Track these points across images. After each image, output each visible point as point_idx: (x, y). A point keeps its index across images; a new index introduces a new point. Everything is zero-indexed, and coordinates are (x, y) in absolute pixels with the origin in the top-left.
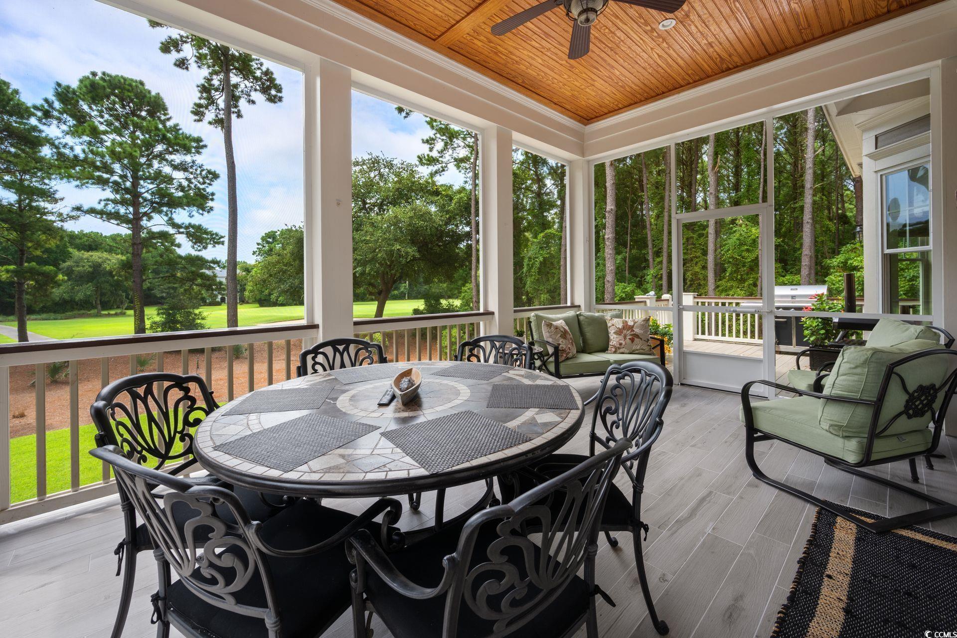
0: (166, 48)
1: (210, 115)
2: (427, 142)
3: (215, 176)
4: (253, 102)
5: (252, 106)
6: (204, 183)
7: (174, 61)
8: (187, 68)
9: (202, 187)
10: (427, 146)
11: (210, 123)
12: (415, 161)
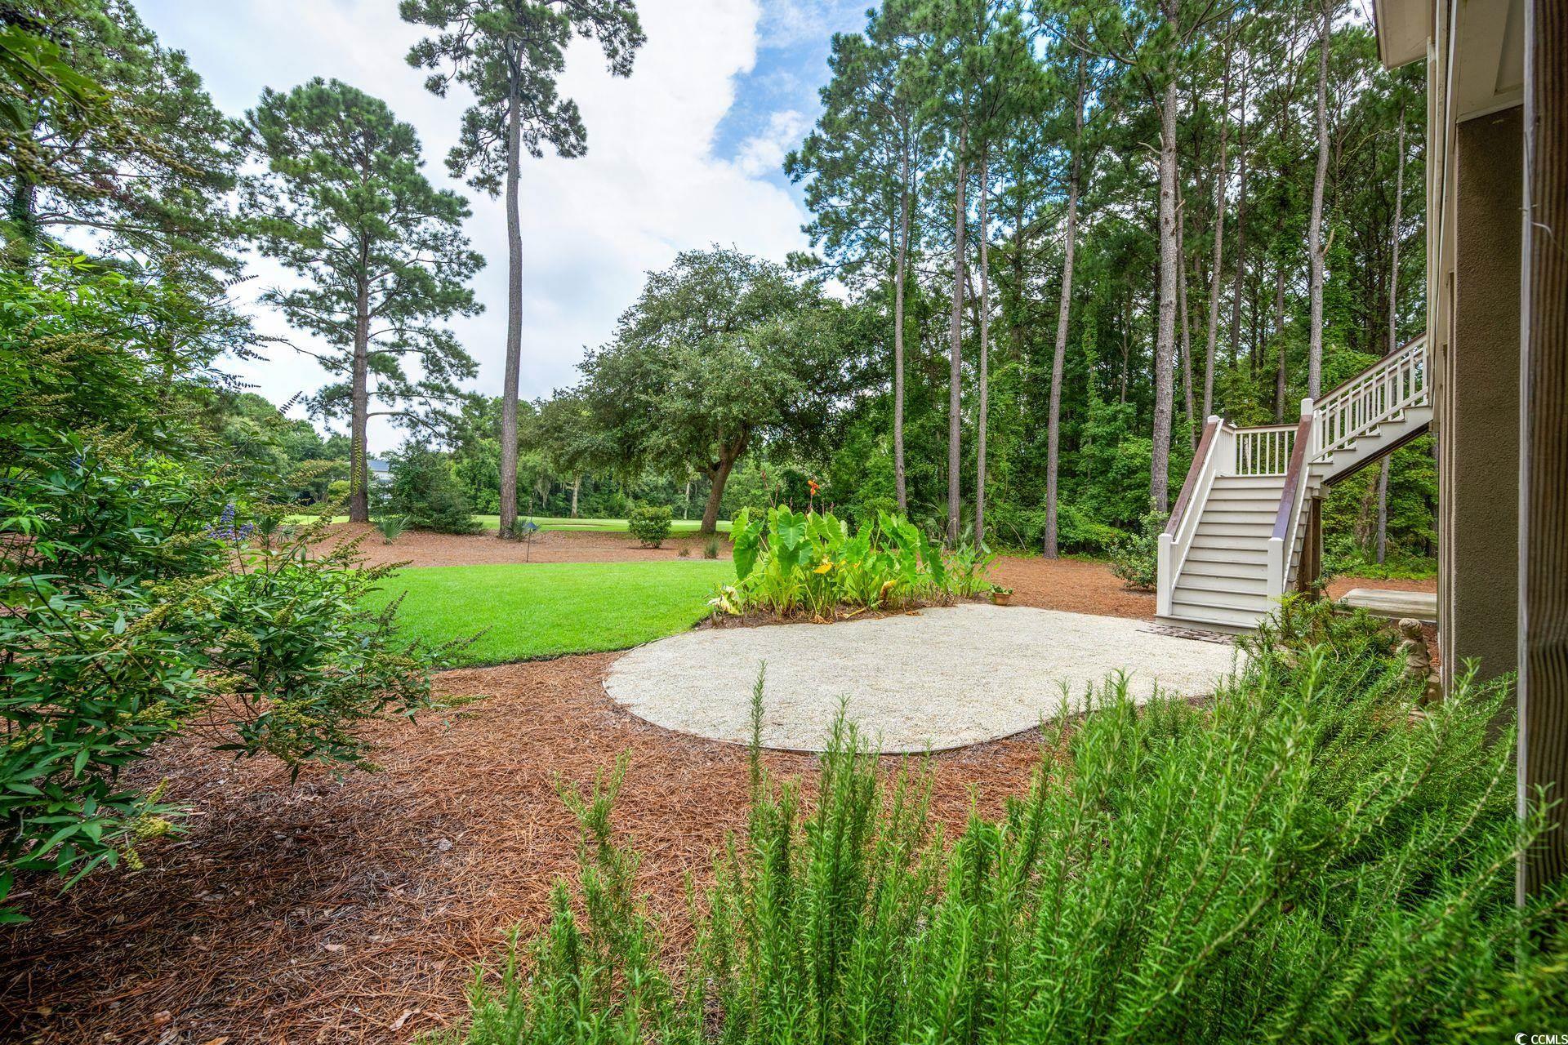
0: (414, 60)
1: (473, 171)
2: (807, 230)
3: (478, 262)
4: (539, 154)
5: (537, 160)
6: (459, 274)
7: (424, 80)
8: (443, 93)
9: (457, 279)
10: (808, 238)
11: (470, 183)
12: (782, 261)
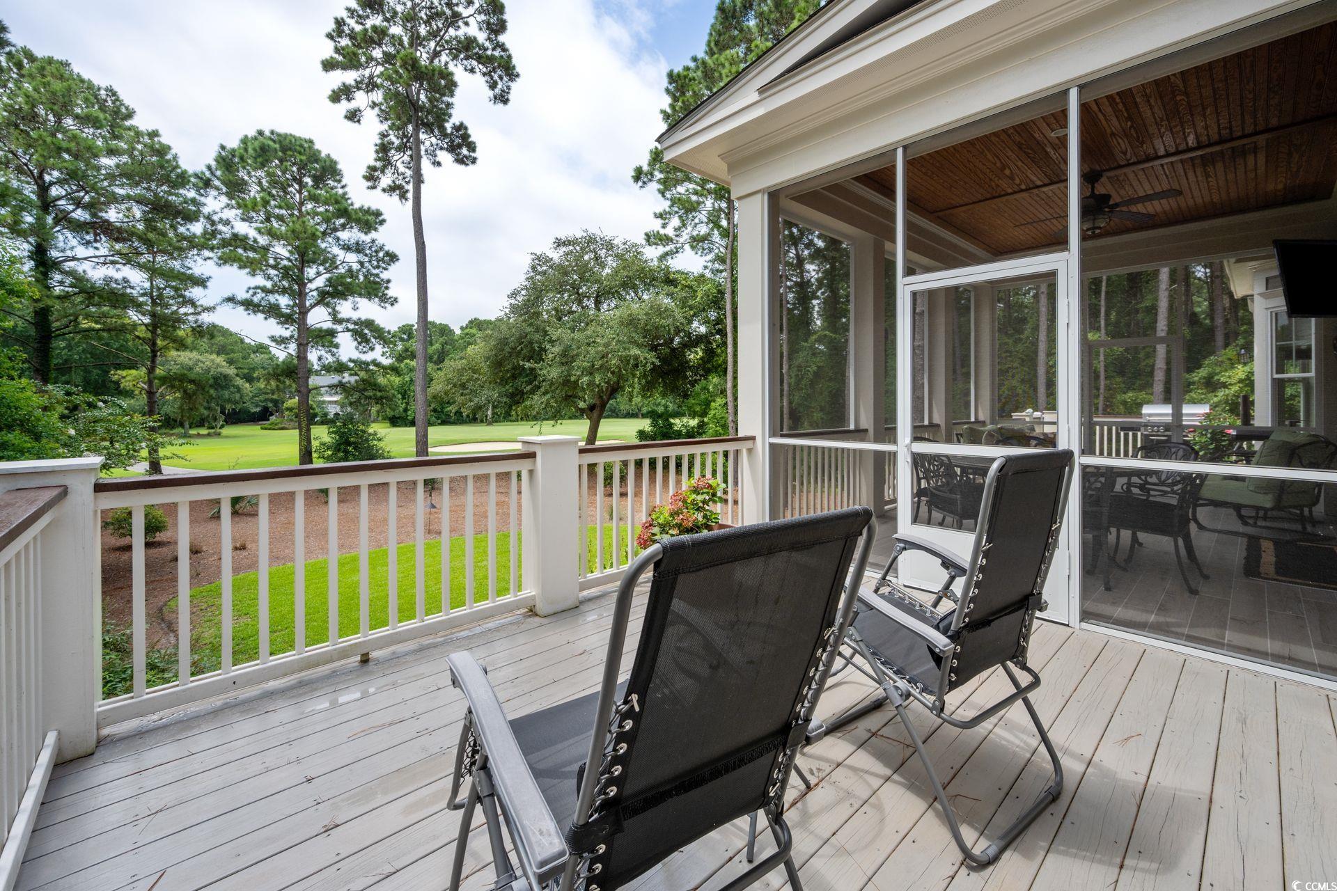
0: (335, 97)
1: (386, 181)
2: (660, 216)
3: (393, 258)
4: (439, 164)
5: (438, 169)
6: (378, 267)
7: (344, 113)
8: (359, 121)
9: (376, 271)
10: (659, 222)
11: (384, 190)
12: (641, 240)
